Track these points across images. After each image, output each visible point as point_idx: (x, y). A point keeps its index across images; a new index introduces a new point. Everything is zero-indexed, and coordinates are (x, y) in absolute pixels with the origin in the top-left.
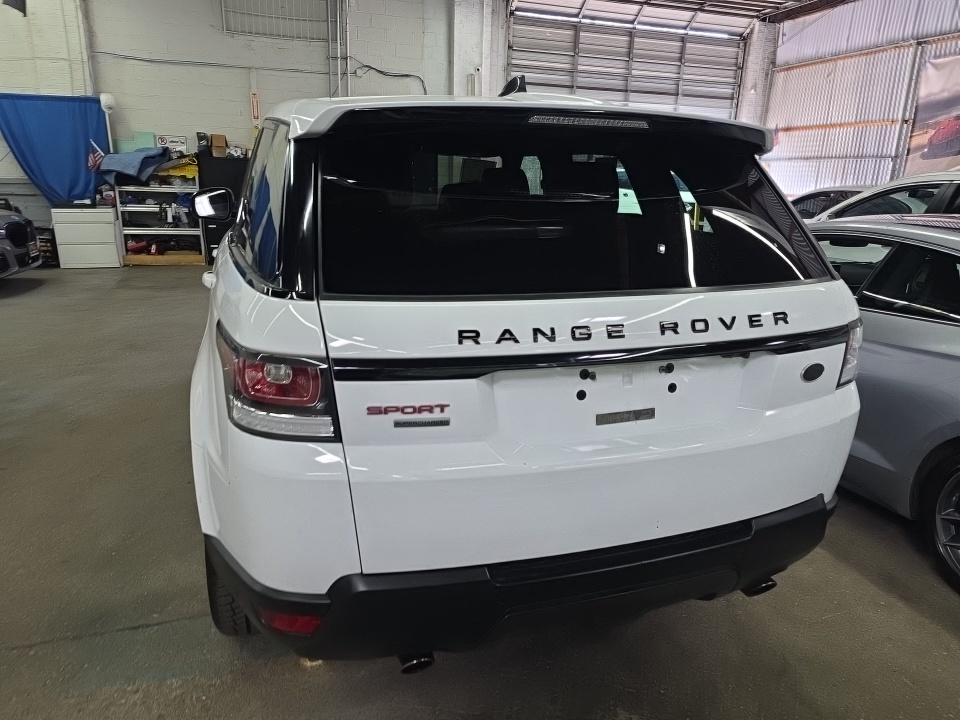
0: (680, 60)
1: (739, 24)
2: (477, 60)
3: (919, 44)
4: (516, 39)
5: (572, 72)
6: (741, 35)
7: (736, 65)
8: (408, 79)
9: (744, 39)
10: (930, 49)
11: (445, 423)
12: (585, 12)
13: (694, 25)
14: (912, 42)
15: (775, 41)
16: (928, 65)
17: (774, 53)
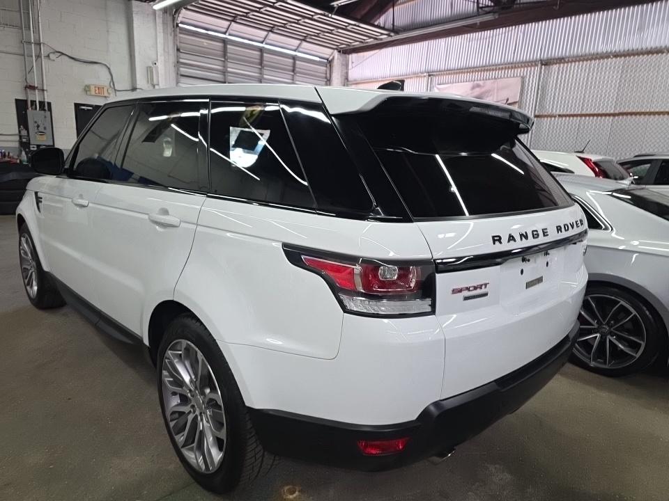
0: (293, 71)
1: (326, 52)
2: (154, 57)
3: (429, 76)
4: (183, 45)
5: (224, 72)
6: (327, 59)
7: (326, 78)
8: (96, 66)
9: (330, 62)
10: (436, 79)
11: (485, 295)
12: (230, 31)
13: (301, 49)
14: (425, 74)
15: (347, 65)
16: (435, 88)
17: (347, 73)
